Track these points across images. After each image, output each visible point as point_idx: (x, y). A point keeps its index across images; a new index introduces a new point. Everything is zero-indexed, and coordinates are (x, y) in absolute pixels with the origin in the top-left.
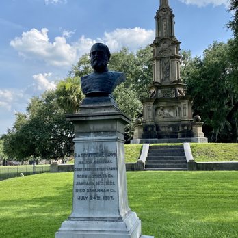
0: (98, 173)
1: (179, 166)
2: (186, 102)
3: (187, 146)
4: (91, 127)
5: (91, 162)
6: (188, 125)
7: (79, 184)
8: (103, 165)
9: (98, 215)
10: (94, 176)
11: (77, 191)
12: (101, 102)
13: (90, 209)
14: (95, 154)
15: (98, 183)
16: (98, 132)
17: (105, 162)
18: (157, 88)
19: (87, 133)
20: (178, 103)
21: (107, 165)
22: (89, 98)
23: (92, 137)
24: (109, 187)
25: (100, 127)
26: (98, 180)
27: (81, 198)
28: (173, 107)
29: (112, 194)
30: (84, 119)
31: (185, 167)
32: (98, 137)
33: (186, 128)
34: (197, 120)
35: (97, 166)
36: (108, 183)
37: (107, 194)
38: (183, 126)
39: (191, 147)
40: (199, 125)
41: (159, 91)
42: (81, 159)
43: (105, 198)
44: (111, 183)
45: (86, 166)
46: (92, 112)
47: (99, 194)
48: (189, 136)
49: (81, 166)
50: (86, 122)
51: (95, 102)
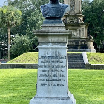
0: (54, 69)
1: (80, 67)
2: (84, 26)
3: (85, 54)
4: (50, 39)
5: (49, 62)
6: (85, 41)
7: (41, 76)
8: (57, 64)
9: (54, 95)
10: (51, 71)
11: (40, 80)
12: (56, 23)
13: (48, 92)
14: (52, 57)
15: (54, 76)
16: (54, 43)
17: (59, 62)
18: (67, 16)
19: (47, 43)
20: (79, 27)
21: (60, 64)
22: (48, 20)
23: (50, 46)
24: (61, 78)
25: (56, 39)
26: (53, 73)
27: (42, 85)
28: (76, 29)
29: (63, 82)
30: (46, 34)
31: (83, 67)
32: (55, 46)
33: (83, 43)
34: (90, 38)
35: (53, 64)
36: (60, 76)
37: (60, 82)
38: (82, 41)
39: (87, 54)
40: (92, 41)
41: (68, 19)
42: (43, 60)
43: (58, 85)
44: (63, 76)
45: (46, 64)
46: (50, 29)
47: (54, 82)
49: (42, 64)
50: (47, 36)
51: (52, 23)
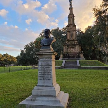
0: (46, 71)
4: (44, 56)
5: (43, 68)
6: (78, 54)
7: (40, 75)
8: (48, 69)
9: (46, 85)
10: (45, 72)
11: (39, 77)
12: (47, 48)
13: (43, 83)
14: (45, 65)
15: (46, 75)
16: (46, 58)
17: (48, 68)
18: (68, 41)
19: (43, 58)
20: (76, 46)
21: (49, 69)
22: (43, 47)
23: (44, 60)
24: (49, 76)
25: (47, 56)
27: (40, 79)
29: (50, 78)
30: (42, 54)
31: (77, 68)
32: (46, 60)
33: (78, 55)
35: (46, 69)
36: (49, 75)
37: (49, 78)
38: (77, 54)
39: (79, 61)
40: (82, 54)
42: (41, 67)
43: (48, 79)
44: (50, 75)
45: (42, 69)
46: (44, 51)
47: (46, 78)
48: (79, 57)
49: (40, 69)
50: (42, 55)
51: (45, 48)
